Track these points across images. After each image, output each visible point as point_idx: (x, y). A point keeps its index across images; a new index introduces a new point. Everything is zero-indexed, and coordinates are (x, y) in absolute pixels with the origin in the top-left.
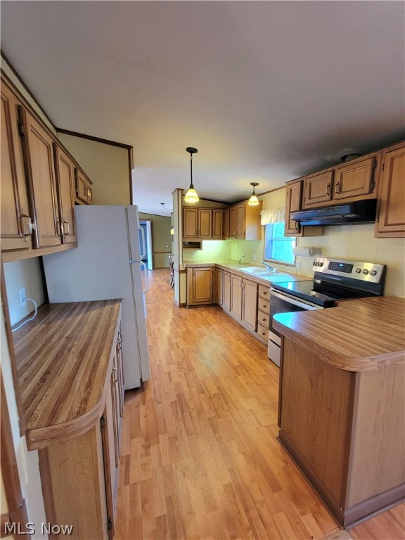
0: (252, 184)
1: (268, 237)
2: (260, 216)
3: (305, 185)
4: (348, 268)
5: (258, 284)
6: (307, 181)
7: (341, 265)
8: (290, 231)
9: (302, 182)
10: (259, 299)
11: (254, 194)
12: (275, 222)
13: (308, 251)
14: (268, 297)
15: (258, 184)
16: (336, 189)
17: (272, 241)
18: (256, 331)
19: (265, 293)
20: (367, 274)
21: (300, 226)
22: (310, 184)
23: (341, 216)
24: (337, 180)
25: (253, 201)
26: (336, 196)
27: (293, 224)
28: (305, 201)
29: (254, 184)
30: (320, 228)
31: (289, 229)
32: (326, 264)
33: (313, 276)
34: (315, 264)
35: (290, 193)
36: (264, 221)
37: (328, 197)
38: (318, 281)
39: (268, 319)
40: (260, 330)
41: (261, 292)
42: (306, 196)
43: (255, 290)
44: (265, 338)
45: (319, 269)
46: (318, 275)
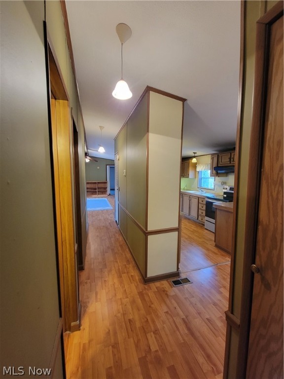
0: (193, 153)
1: (200, 176)
2: (196, 167)
5: (198, 197)
6: (220, 155)
8: (213, 175)
9: (218, 155)
10: (199, 204)
11: (194, 157)
12: (204, 170)
13: (220, 183)
14: (205, 203)
16: (232, 160)
17: (201, 179)
19: (202, 201)
21: (217, 173)
22: (222, 157)
24: (232, 157)
25: (194, 160)
26: (232, 162)
27: (214, 172)
28: (219, 163)
29: (195, 153)
30: (226, 174)
32: (228, 188)
33: (222, 194)
34: (224, 189)
35: (213, 159)
36: (198, 169)
37: (229, 162)
38: (225, 196)
39: (204, 212)
40: (200, 218)
41: (200, 201)
42: (220, 160)
43: (197, 200)
44: (203, 221)
45: (225, 191)
46: (225, 193)
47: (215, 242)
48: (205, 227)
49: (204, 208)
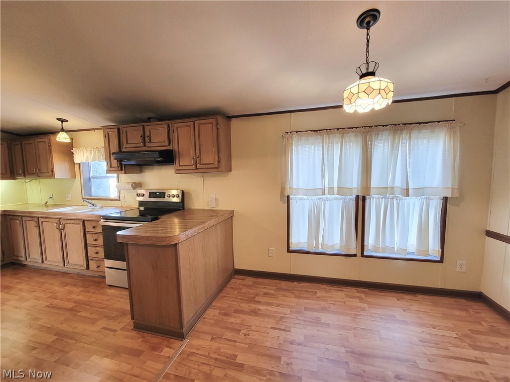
0: (58, 119)
1: (85, 174)
2: (73, 153)
3: (121, 132)
4: (162, 195)
5: (84, 220)
6: (123, 129)
7: (158, 194)
8: (112, 169)
9: (119, 130)
10: (87, 235)
11: (63, 130)
12: (93, 161)
13: (130, 185)
14: (100, 230)
15: (67, 121)
16: (147, 140)
17: (90, 179)
18: (88, 268)
19: (94, 227)
20: (174, 197)
21: (121, 165)
22: (126, 132)
23: (153, 159)
24: (147, 134)
25: (63, 138)
26: (148, 144)
27: (115, 163)
28: (123, 145)
29: (62, 121)
30: (138, 168)
31: (111, 167)
32: (147, 195)
33: (137, 206)
34: (138, 195)
35: (107, 136)
36: (78, 158)
37: (142, 145)
38: (142, 208)
39: (101, 251)
40: (92, 265)
41: (89, 228)
42: (124, 141)
43: (80, 228)
44: (101, 269)
45: (141, 199)
46: (141, 203)
47: (133, 318)
48: (108, 282)
49: (101, 241)
